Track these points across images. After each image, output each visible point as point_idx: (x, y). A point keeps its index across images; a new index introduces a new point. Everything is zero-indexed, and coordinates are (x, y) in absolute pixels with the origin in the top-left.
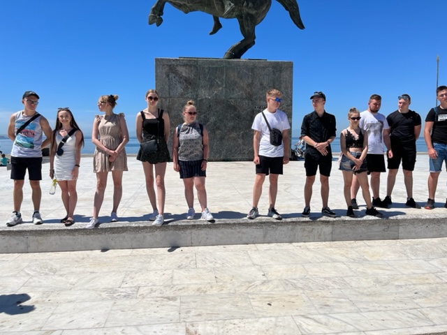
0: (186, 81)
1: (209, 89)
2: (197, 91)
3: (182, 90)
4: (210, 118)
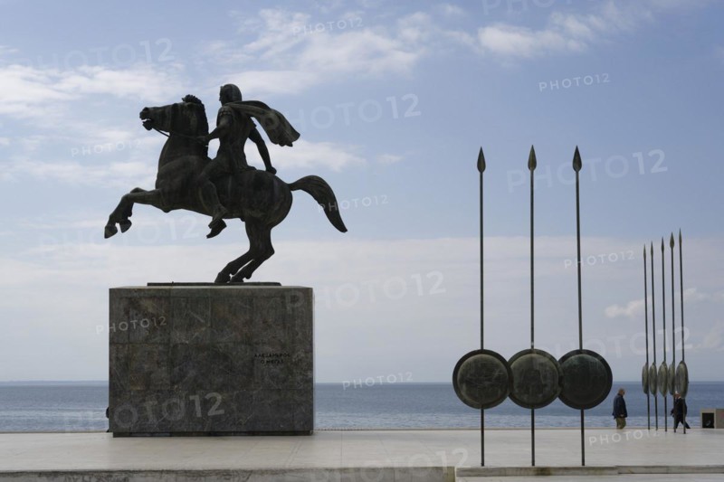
1: (187, 330)
2: (169, 334)
3: (148, 332)
4: (187, 372)
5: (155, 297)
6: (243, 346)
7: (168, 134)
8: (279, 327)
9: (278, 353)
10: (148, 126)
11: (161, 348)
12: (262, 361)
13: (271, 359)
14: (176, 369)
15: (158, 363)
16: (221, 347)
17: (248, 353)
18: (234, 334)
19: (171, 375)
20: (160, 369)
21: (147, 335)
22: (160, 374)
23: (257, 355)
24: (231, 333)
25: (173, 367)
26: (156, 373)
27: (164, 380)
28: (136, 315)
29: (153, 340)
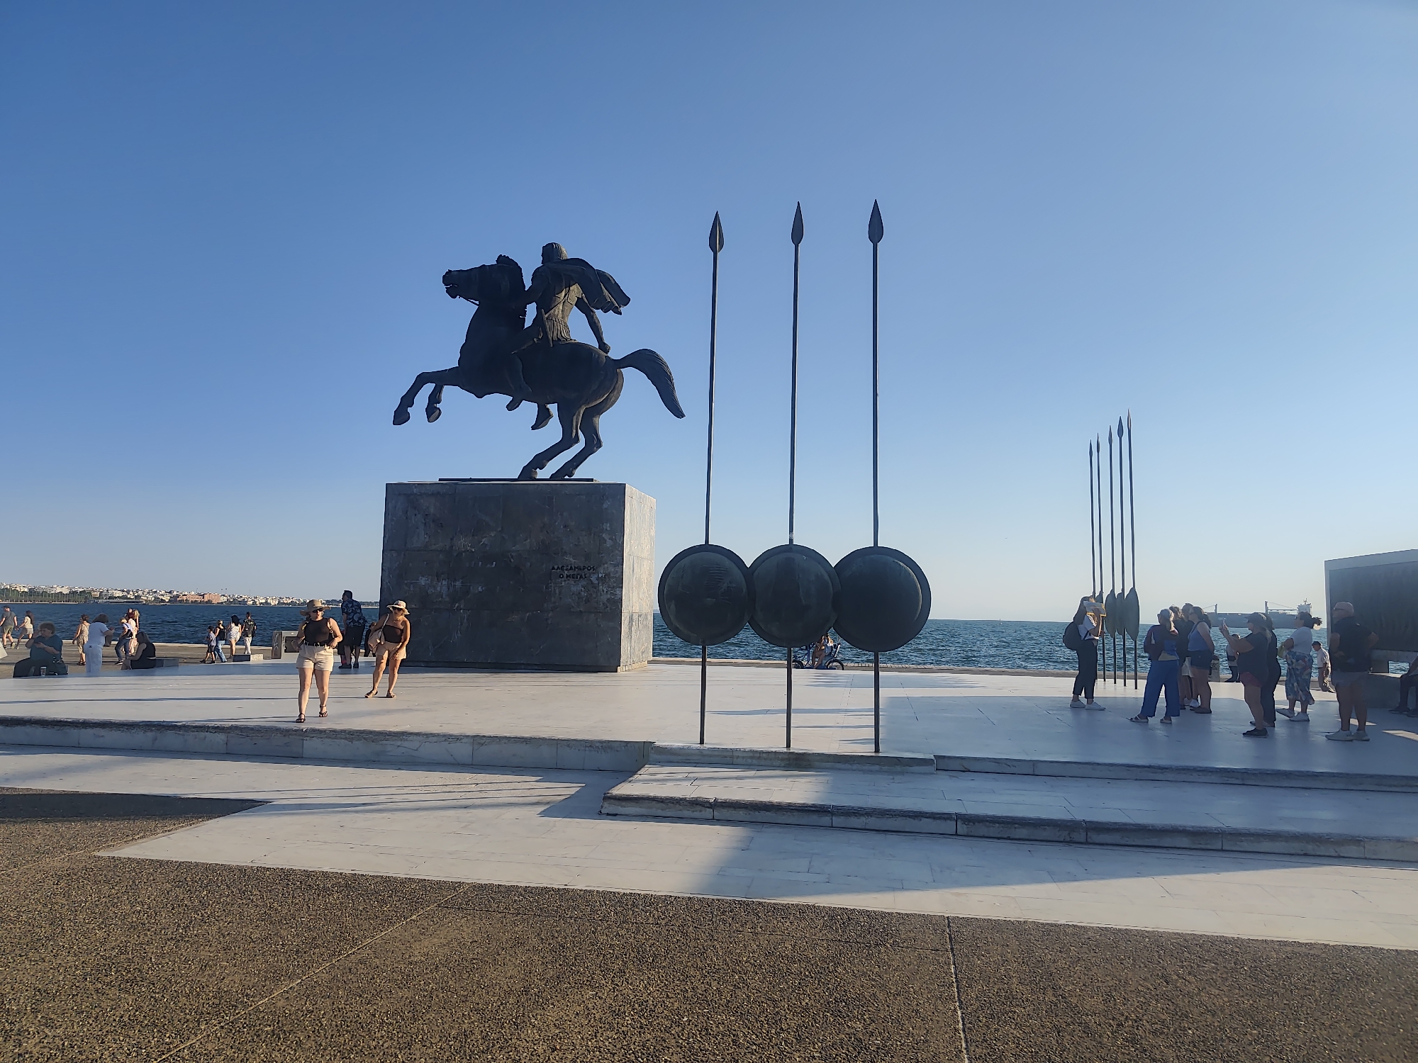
0: (433, 521)
1: (473, 536)
2: (452, 539)
3: (428, 537)
4: (471, 588)
5: (438, 493)
6: (538, 556)
7: (477, 302)
8: (584, 533)
9: (582, 566)
10: (452, 293)
11: (441, 556)
12: (561, 576)
13: (571, 572)
14: (458, 584)
15: (438, 576)
16: (512, 557)
17: (544, 565)
18: (529, 541)
19: (451, 589)
20: (440, 584)
21: (427, 540)
22: (439, 589)
23: (556, 567)
24: (526, 540)
25: (455, 580)
26: (435, 588)
27: (444, 597)
28: (416, 515)
29: (433, 547)
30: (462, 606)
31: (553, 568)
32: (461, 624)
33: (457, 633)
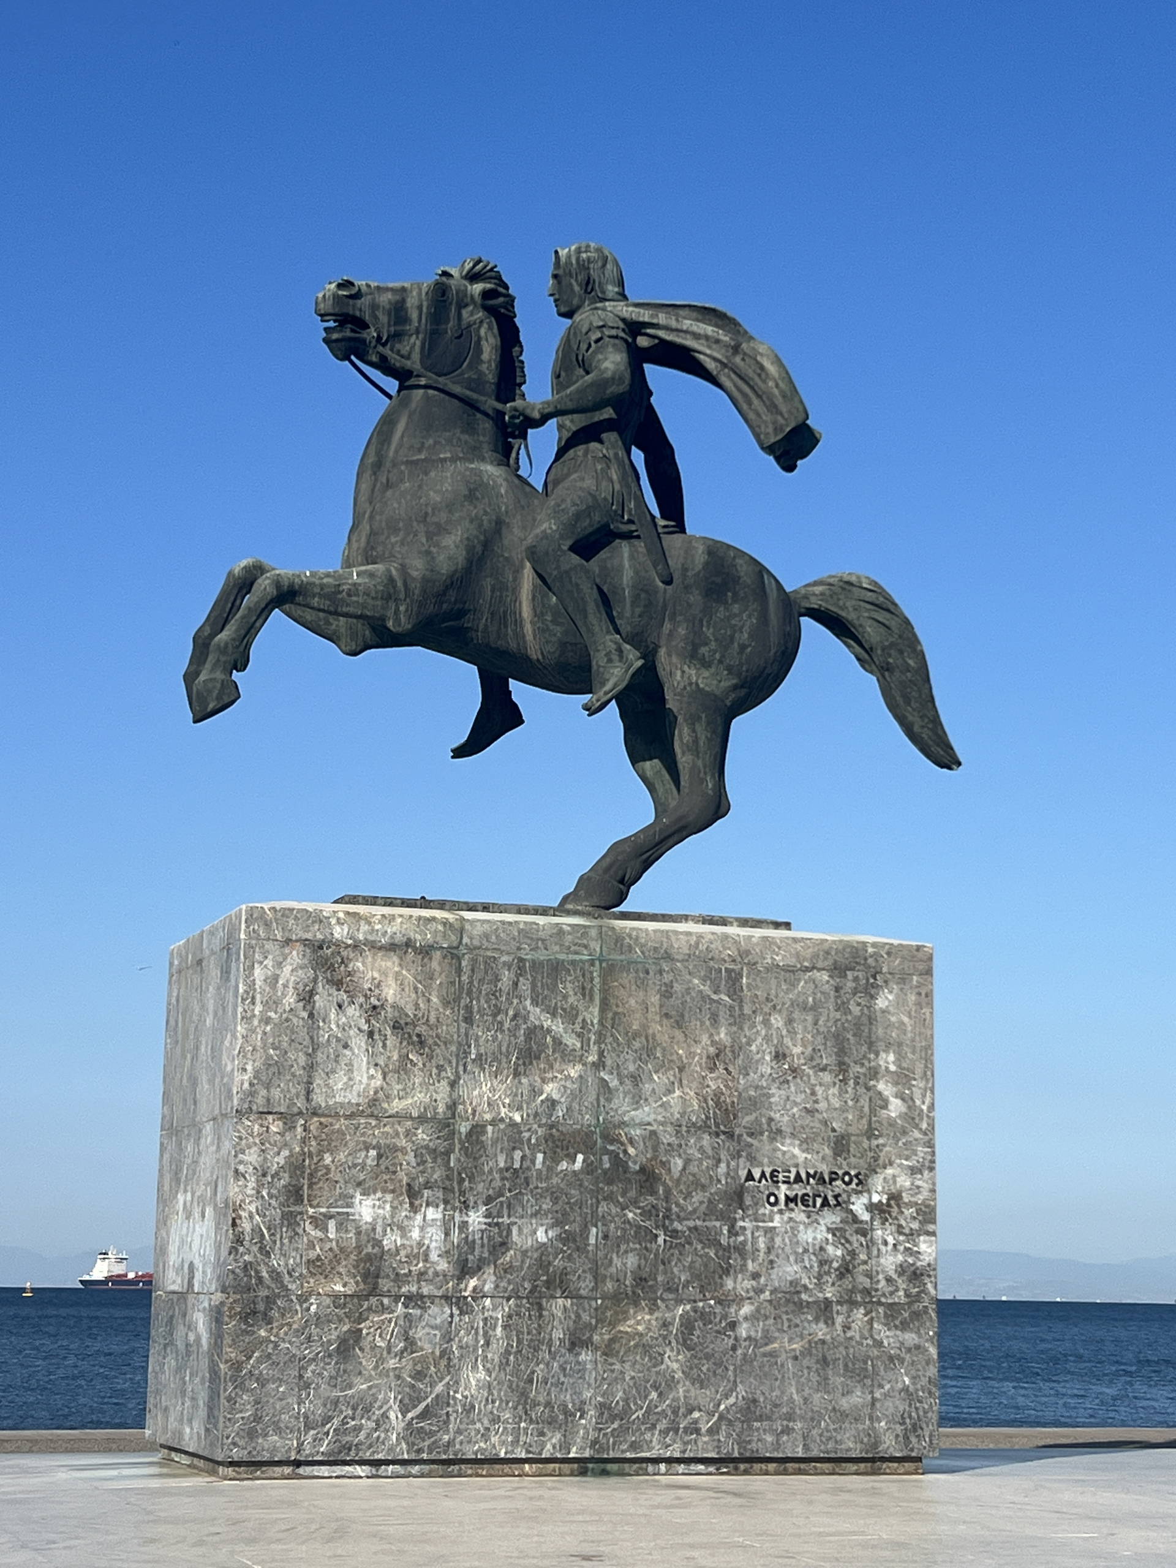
0: (396, 1027)
1: (516, 1074)
2: (453, 1084)
3: (380, 1076)
4: (515, 1230)
5: (409, 943)
6: (706, 1140)
8: (827, 1077)
9: (825, 1169)
11: (422, 1135)
12: (770, 1199)
13: (798, 1190)
14: (476, 1219)
15: (412, 1193)
16: (631, 1141)
17: (723, 1165)
18: (678, 1093)
19: (455, 1237)
20: (419, 1217)
21: (378, 1082)
22: (415, 1234)
23: (757, 1174)
24: (670, 1092)
25: (466, 1206)
26: (403, 1230)
27: (434, 1256)
28: (340, 1006)
29: (397, 1106)
30: (488, 1287)
31: (750, 1177)
32: (487, 1343)
33: (475, 1367)
